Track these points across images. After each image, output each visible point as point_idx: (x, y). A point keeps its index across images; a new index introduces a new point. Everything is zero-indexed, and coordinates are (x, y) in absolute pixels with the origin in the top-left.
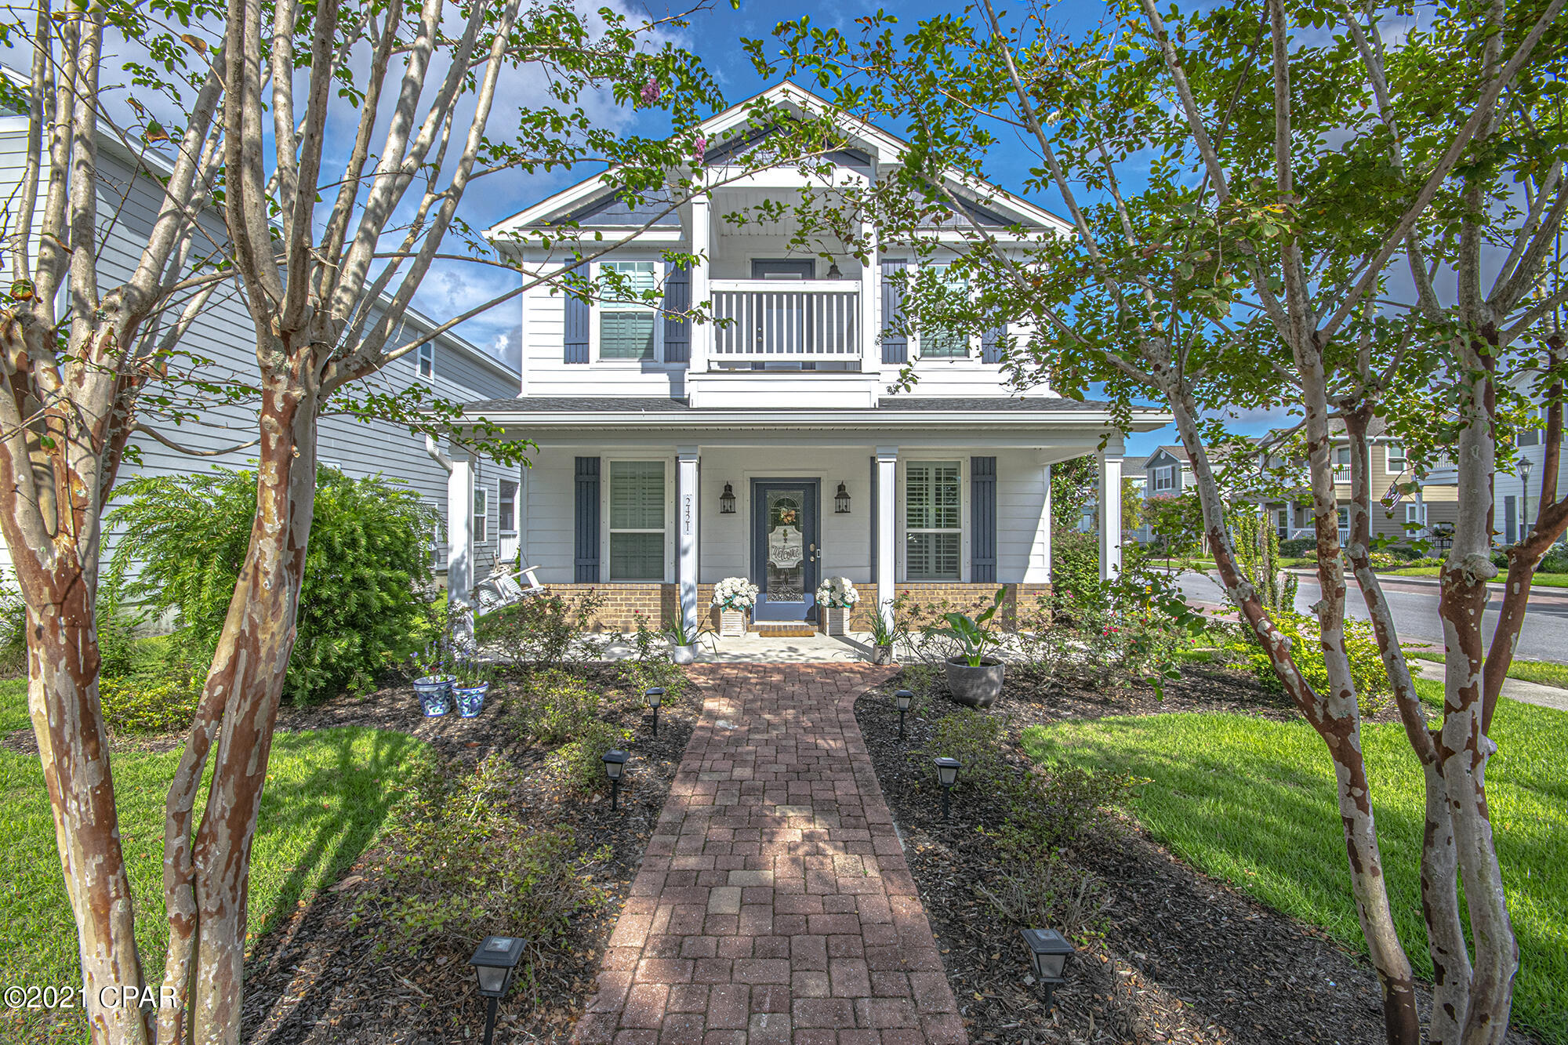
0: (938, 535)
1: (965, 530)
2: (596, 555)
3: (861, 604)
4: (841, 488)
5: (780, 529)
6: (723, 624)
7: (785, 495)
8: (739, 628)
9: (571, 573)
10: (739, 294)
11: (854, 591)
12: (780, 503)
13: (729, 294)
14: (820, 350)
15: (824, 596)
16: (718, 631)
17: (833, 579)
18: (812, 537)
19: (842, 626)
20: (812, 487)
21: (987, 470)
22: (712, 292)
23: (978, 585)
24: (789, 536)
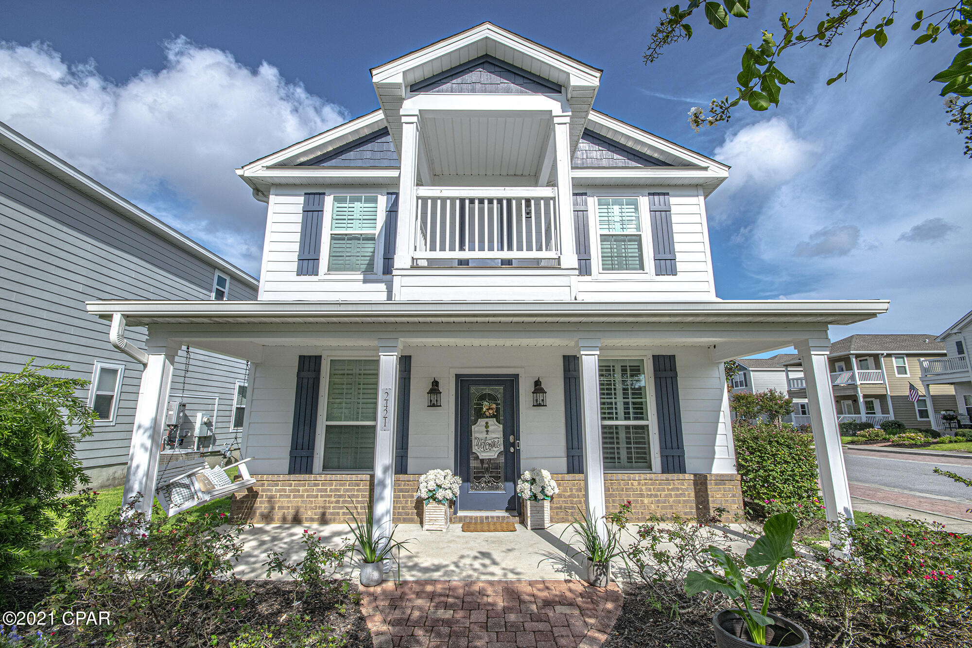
0: (627, 427)
1: (652, 421)
2: (311, 446)
3: (559, 496)
4: (537, 383)
5: (482, 422)
6: (427, 516)
7: (487, 390)
8: (441, 523)
9: (286, 464)
10: (444, 200)
11: (553, 483)
12: (483, 397)
13: (434, 200)
14: (520, 249)
15: (525, 489)
16: (422, 523)
17: (533, 470)
18: (511, 430)
19: (543, 520)
20: (511, 382)
21: (668, 367)
22: (418, 198)
23: (670, 476)
24: (491, 428)
